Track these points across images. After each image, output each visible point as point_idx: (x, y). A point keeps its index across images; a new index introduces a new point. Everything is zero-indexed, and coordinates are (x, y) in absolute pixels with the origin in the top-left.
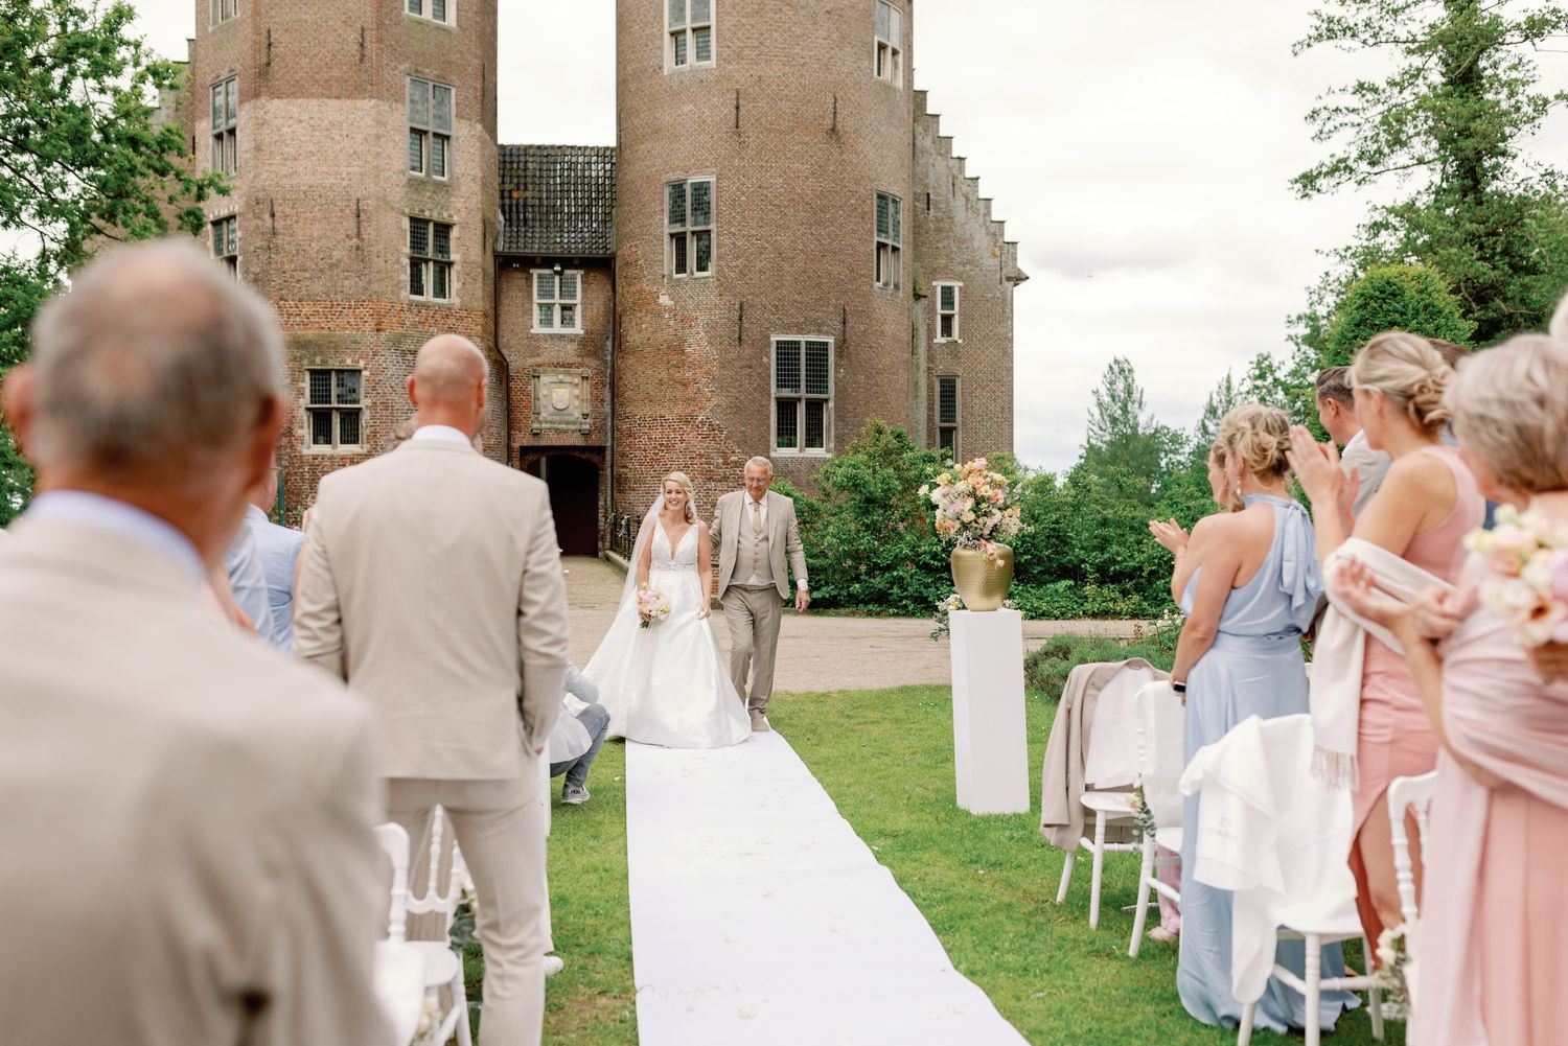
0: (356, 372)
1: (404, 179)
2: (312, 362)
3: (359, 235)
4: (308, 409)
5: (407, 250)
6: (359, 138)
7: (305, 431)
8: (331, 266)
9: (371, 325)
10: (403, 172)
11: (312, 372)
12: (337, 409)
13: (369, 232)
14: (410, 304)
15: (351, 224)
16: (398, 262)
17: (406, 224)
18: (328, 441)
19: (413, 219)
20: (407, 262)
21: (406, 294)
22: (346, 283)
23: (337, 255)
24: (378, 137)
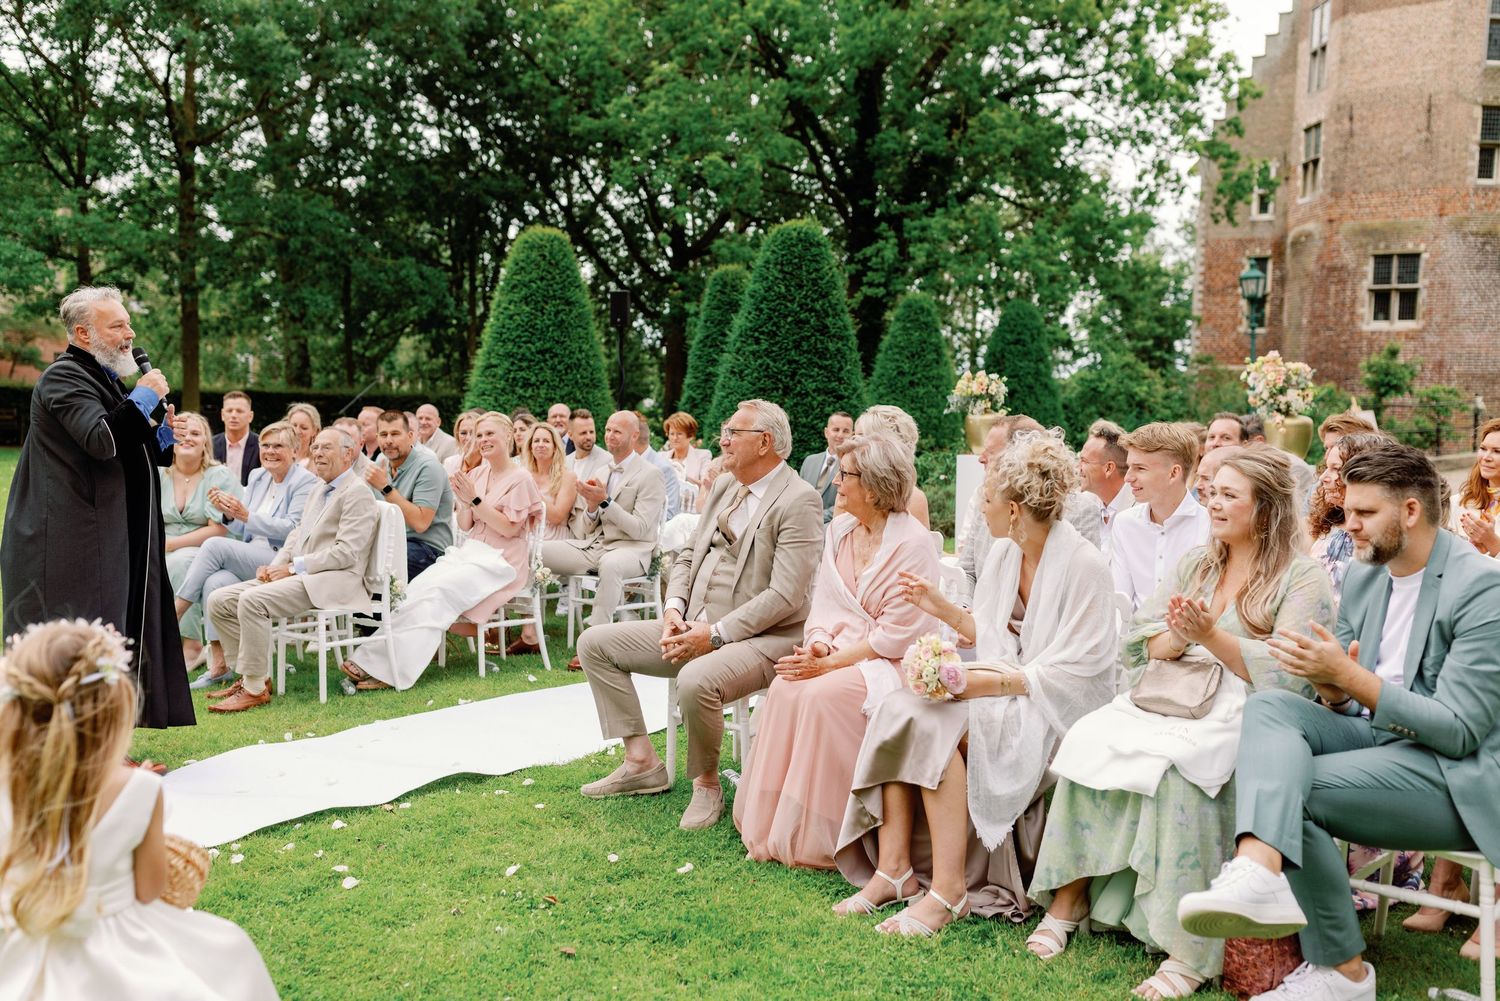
0: (1417, 256)
1: (1479, 70)
2: (1376, 248)
3: (1428, 128)
4: (1371, 291)
5: (1477, 137)
6: (1436, 37)
7: (1366, 308)
8: (1401, 160)
9: (1435, 209)
10: (1479, 64)
11: (1376, 257)
12: (1397, 290)
13: (1439, 124)
14: (1477, 189)
15: (1422, 119)
16: (1466, 149)
17: (1478, 113)
18: (1387, 317)
19: (1486, 108)
20: (1475, 149)
21: (1473, 180)
22: (1414, 174)
23: (1406, 149)
24: (1454, 34)
